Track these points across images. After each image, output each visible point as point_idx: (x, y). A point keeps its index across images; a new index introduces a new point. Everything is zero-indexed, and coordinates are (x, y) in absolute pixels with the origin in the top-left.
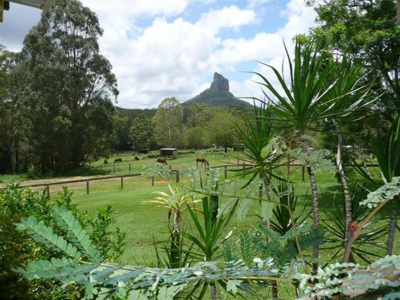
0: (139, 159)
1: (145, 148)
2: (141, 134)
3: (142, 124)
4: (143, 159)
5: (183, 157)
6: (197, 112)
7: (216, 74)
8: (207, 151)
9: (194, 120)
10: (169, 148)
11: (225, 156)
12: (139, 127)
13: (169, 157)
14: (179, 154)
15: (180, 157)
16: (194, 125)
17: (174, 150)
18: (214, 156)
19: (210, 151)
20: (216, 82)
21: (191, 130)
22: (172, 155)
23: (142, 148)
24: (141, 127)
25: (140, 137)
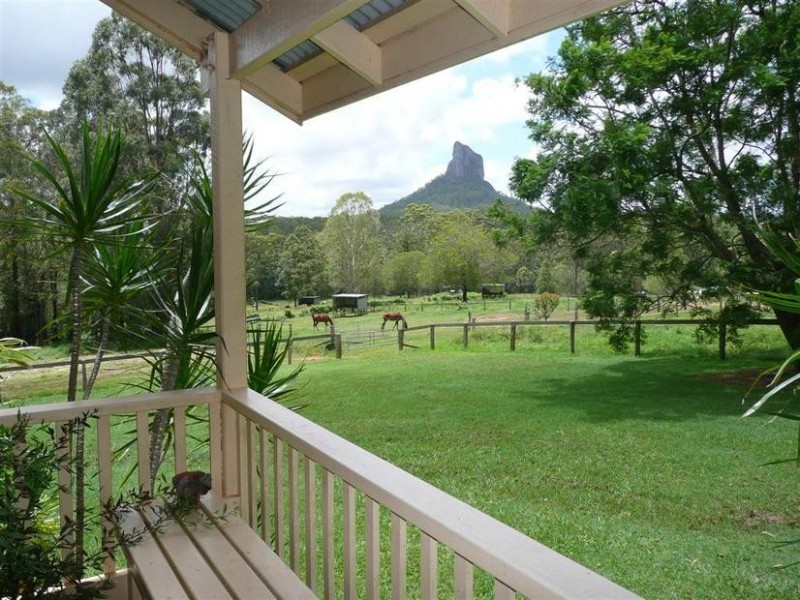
0: (293, 316)
1: (309, 294)
2: (300, 267)
3: (301, 246)
4: (301, 316)
5: (379, 311)
6: (414, 222)
7: (458, 145)
8: (430, 300)
9: (407, 237)
10: (352, 293)
11: (460, 308)
12: (296, 252)
13: (353, 312)
14: (374, 305)
15: (374, 311)
16: (407, 247)
17: (360, 298)
18: (438, 309)
19: (435, 299)
20: (458, 161)
21: (401, 258)
22: (356, 306)
23: (303, 294)
24: (301, 252)
25: (299, 273)
